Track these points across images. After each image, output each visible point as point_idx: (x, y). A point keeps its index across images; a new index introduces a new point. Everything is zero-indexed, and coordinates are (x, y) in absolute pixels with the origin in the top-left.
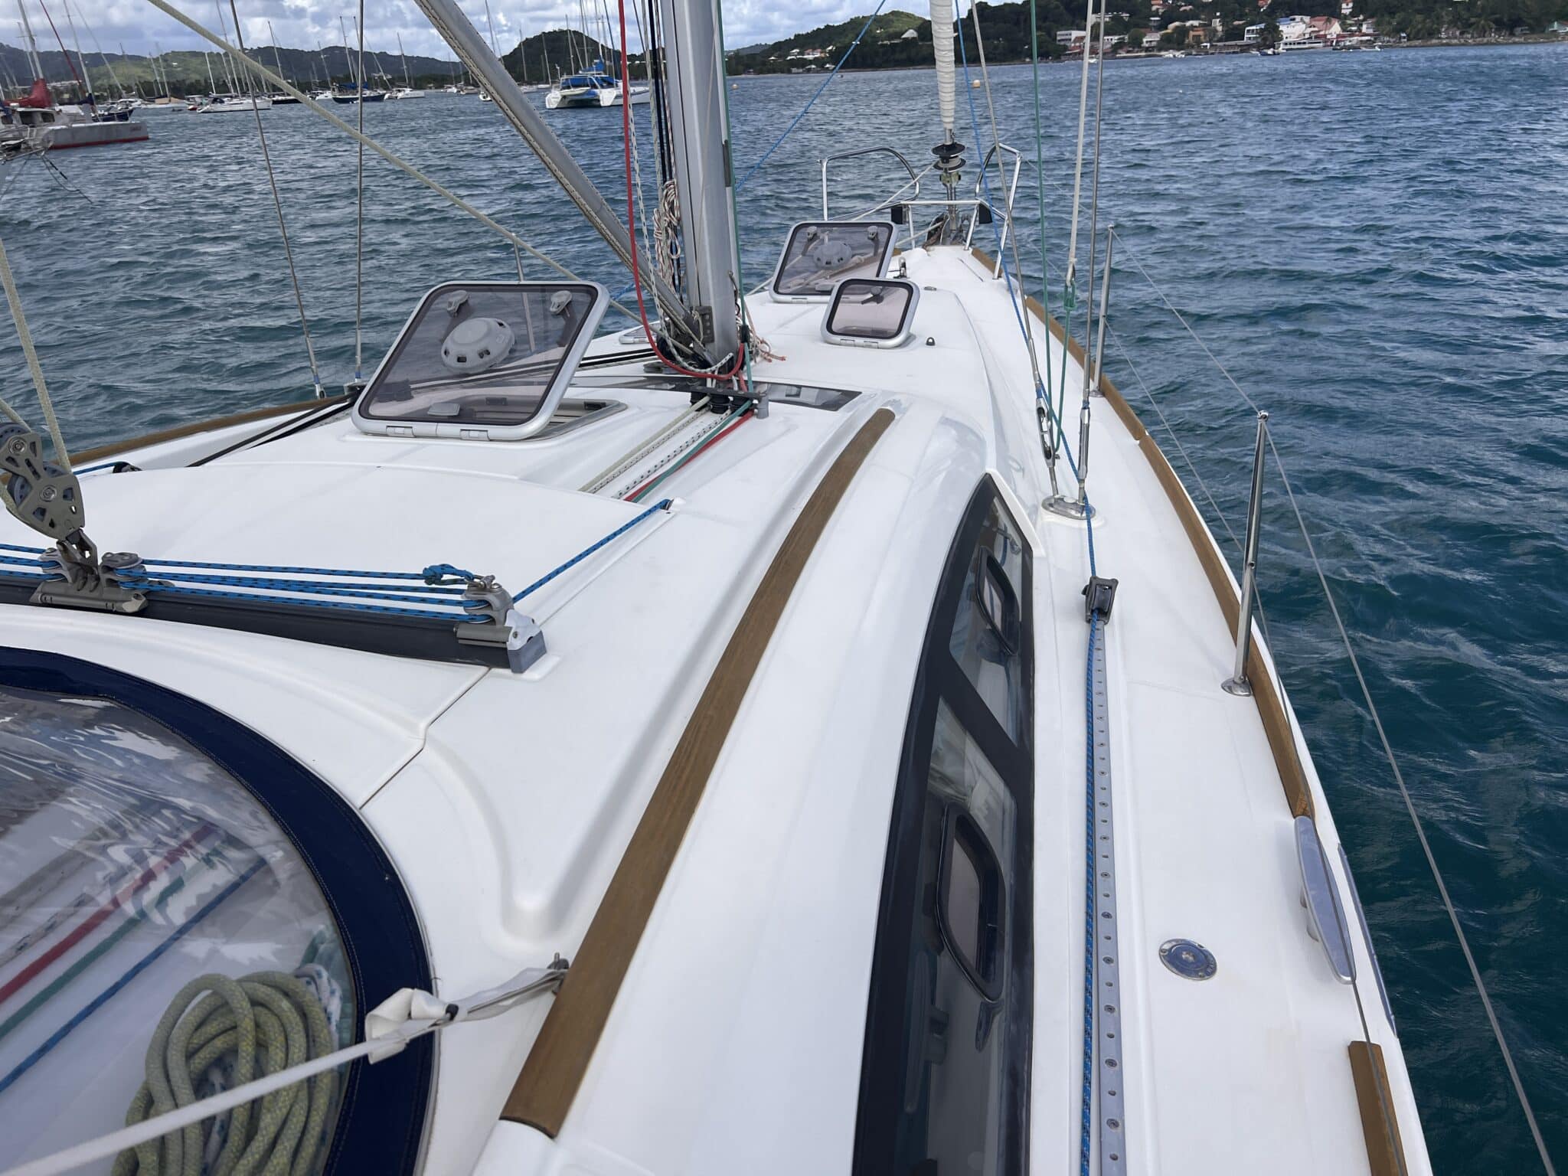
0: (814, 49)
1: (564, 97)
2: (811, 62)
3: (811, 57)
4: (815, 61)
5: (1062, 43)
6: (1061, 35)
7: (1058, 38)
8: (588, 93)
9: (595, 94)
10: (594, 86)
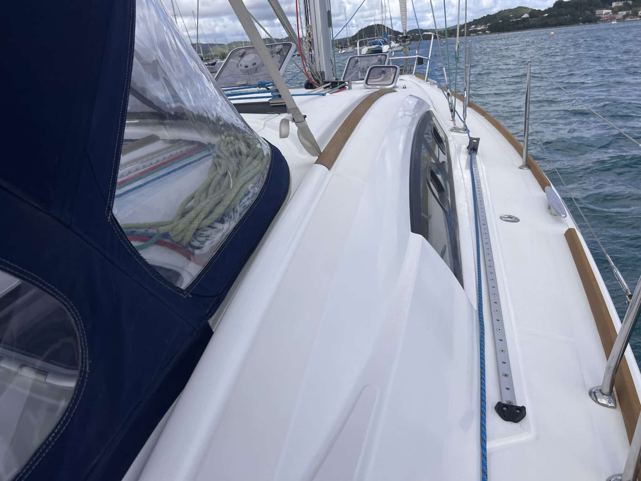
0: (481, 25)
1: (369, 49)
2: (479, 31)
3: (480, 29)
4: (481, 30)
5: (598, 16)
6: (598, 12)
7: (597, 14)
8: (378, 47)
9: (381, 48)
10: (381, 44)
